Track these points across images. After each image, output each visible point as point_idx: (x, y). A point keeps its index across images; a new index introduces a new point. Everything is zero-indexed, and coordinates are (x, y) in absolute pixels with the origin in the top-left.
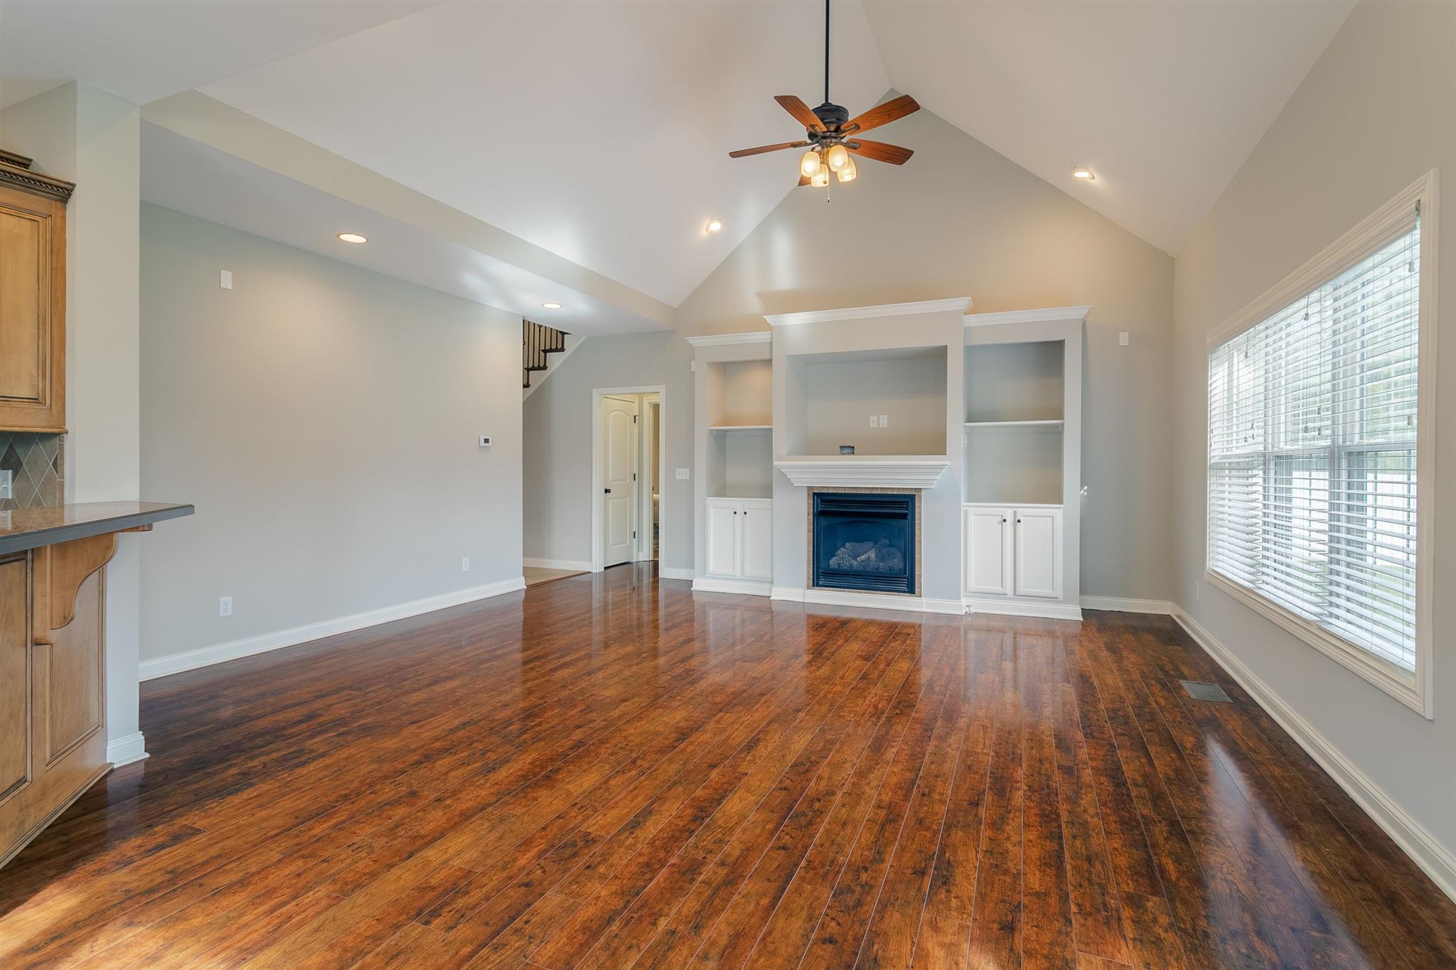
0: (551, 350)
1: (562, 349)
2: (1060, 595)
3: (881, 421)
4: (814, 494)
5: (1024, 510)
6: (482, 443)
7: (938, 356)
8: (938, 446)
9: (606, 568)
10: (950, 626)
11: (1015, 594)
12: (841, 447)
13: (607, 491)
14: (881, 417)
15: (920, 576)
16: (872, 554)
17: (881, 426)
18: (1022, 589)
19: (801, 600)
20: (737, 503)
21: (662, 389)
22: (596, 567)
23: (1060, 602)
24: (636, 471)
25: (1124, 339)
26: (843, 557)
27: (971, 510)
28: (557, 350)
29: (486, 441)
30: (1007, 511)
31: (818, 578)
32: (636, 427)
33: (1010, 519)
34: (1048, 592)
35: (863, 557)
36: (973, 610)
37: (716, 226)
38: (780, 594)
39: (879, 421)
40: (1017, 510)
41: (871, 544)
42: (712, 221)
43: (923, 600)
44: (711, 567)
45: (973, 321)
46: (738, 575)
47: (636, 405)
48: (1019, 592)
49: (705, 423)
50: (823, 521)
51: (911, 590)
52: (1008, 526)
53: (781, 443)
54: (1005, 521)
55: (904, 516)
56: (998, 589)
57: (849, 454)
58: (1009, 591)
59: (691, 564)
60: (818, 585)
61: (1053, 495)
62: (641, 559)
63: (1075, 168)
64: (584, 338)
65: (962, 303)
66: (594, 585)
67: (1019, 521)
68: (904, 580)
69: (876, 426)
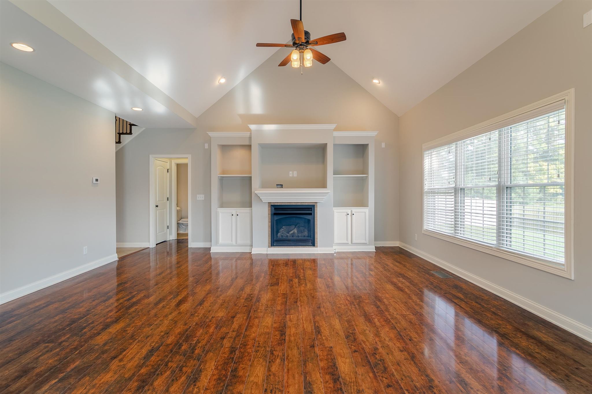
0: (123, 134)
1: (130, 133)
2: (367, 242)
3: (294, 174)
4: (271, 205)
5: (355, 210)
6: (95, 182)
7: (323, 148)
8: (324, 186)
9: (157, 244)
10: (330, 259)
11: (352, 243)
12: (277, 185)
13: (157, 206)
14: (294, 172)
15: (317, 238)
16: (295, 231)
17: (294, 176)
18: (354, 241)
19: (266, 253)
20: (234, 211)
21: (189, 156)
22: (152, 244)
23: (368, 245)
24: (168, 196)
25: (383, 145)
26: (283, 233)
27: (335, 210)
28: (126, 134)
29: (97, 180)
30: (348, 210)
31: (273, 243)
32: (168, 174)
33: (350, 214)
34: (363, 241)
35: (292, 232)
36: (337, 251)
37: (223, 81)
38: (255, 251)
39: (293, 174)
40: (352, 210)
41: (294, 226)
42: (222, 78)
43: (318, 248)
44: (221, 241)
45: (336, 134)
46: (234, 244)
47: (168, 164)
48: (353, 242)
49: (216, 174)
50: (276, 218)
51: (313, 244)
52: (349, 216)
54: (348, 214)
55: (311, 214)
56: (345, 241)
57: (280, 188)
58: (350, 242)
59: (209, 240)
60: (273, 246)
61: (362, 203)
62: (171, 239)
63: (373, 78)
64: (144, 129)
65: (333, 126)
66: (151, 253)
67: (353, 214)
68: (311, 241)
69: (292, 176)
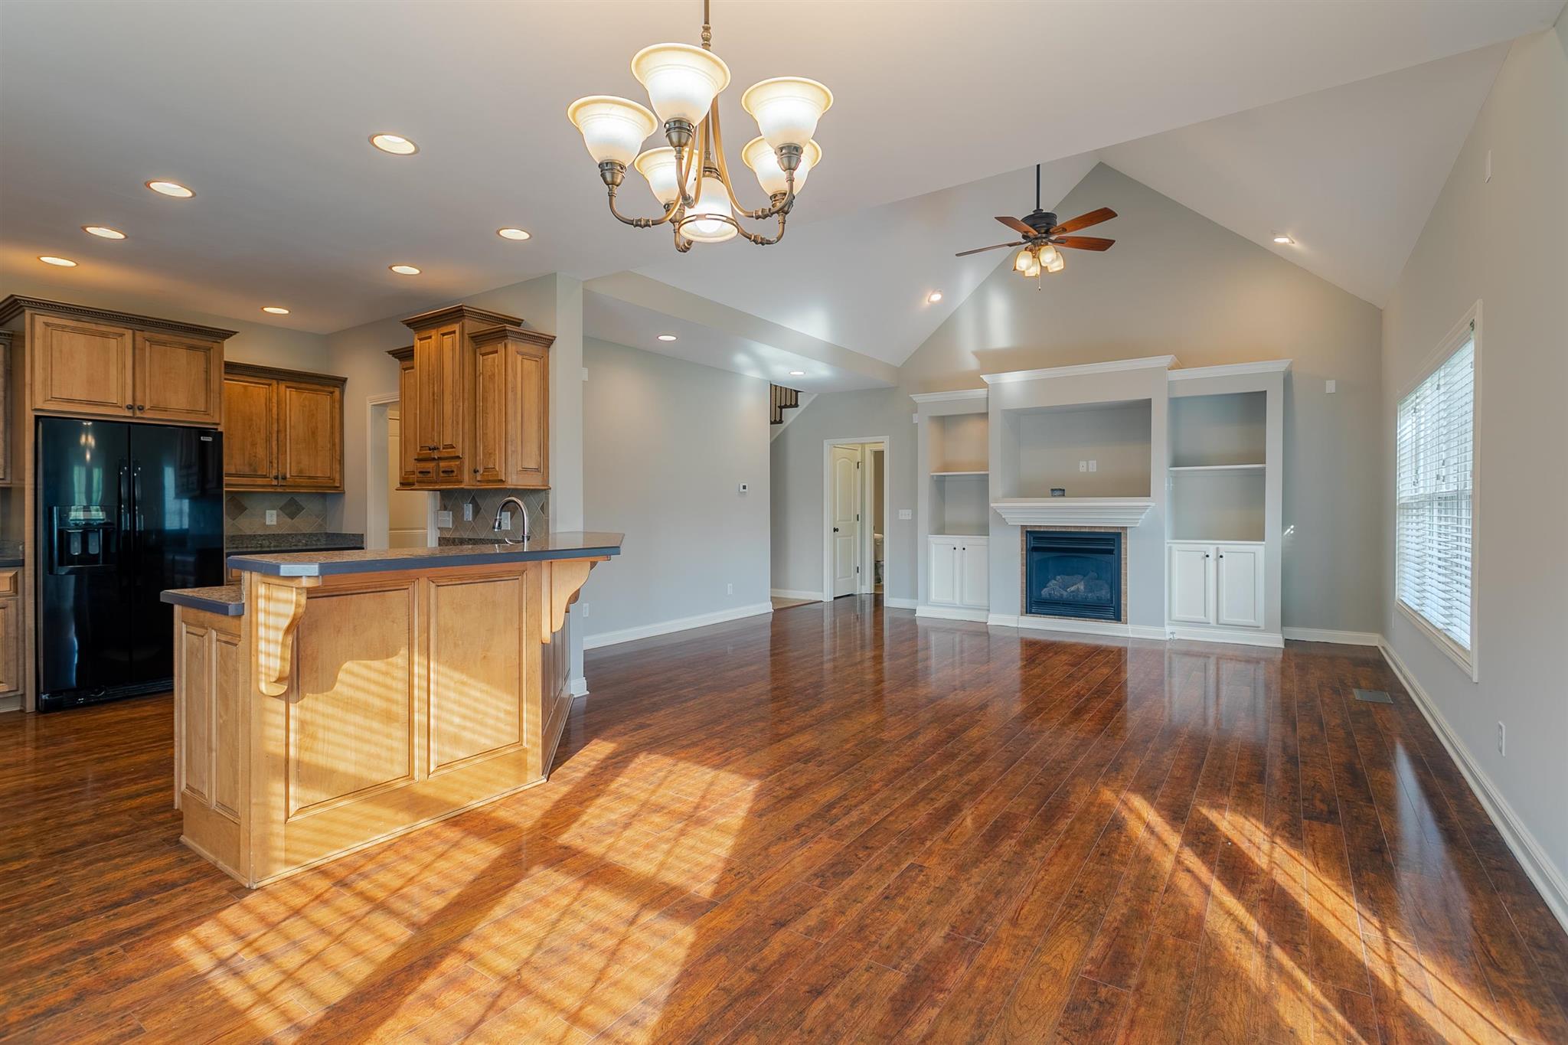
0: (786, 406)
1: (796, 405)
2: (1262, 624)
3: (1090, 466)
4: (1027, 532)
5: (1227, 547)
6: (742, 490)
7: (1146, 405)
8: (1142, 489)
9: (835, 598)
10: (1155, 652)
11: (1218, 623)
12: (1052, 490)
13: (836, 530)
14: (1090, 462)
15: (1126, 605)
16: (1082, 587)
17: (1090, 470)
18: (1224, 619)
19: (1016, 625)
20: (957, 540)
21: (886, 439)
22: (827, 597)
23: (1263, 631)
24: (859, 512)
25: (1330, 387)
26: (1054, 588)
27: (1174, 547)
28: (791, 406)
29: (744, 487)
30: (1210, 547)
31: (1031, 606)
32: (859, 472)
33: (1212, 555)
34: (1251, 621)
35: (1072, 589)
36: (1176, 637)
37: (936, 297)
38: (994, 620)
39: (1089, 466)
40: (1220, 546)
41: (1081, 577)
42: (934, 292)
43: (1129, 626)
44: (933, 597)
45: (1177, 375)
46: (958, 603)
47: (859, 453)
48: (1221, 621)
49: (927, 472)
50: (1036, 556)
51: (1118, 617)
52: (1211, 562)
53: (996, 488)
54: (1207, 556)
55: (1111, 552)
56: (1201, 618)
57: (1060, 496)
58: (1212, 619)
59: (914, 595)
60: (1031, 613)
61: (1256, 533)
62: (863, 592)
63: (1275, 234)
64: (816, 395)
65: (1166, 360)
66: (825, 611)
67: (1221, 557)
68: (1110, 608)
69: (1085, 470)
